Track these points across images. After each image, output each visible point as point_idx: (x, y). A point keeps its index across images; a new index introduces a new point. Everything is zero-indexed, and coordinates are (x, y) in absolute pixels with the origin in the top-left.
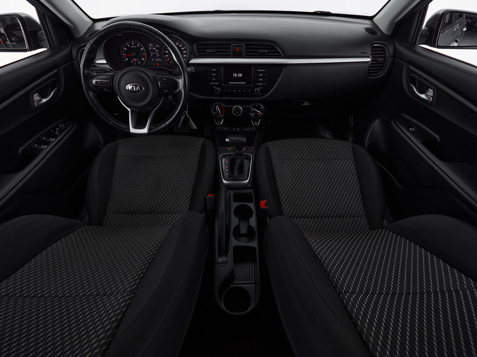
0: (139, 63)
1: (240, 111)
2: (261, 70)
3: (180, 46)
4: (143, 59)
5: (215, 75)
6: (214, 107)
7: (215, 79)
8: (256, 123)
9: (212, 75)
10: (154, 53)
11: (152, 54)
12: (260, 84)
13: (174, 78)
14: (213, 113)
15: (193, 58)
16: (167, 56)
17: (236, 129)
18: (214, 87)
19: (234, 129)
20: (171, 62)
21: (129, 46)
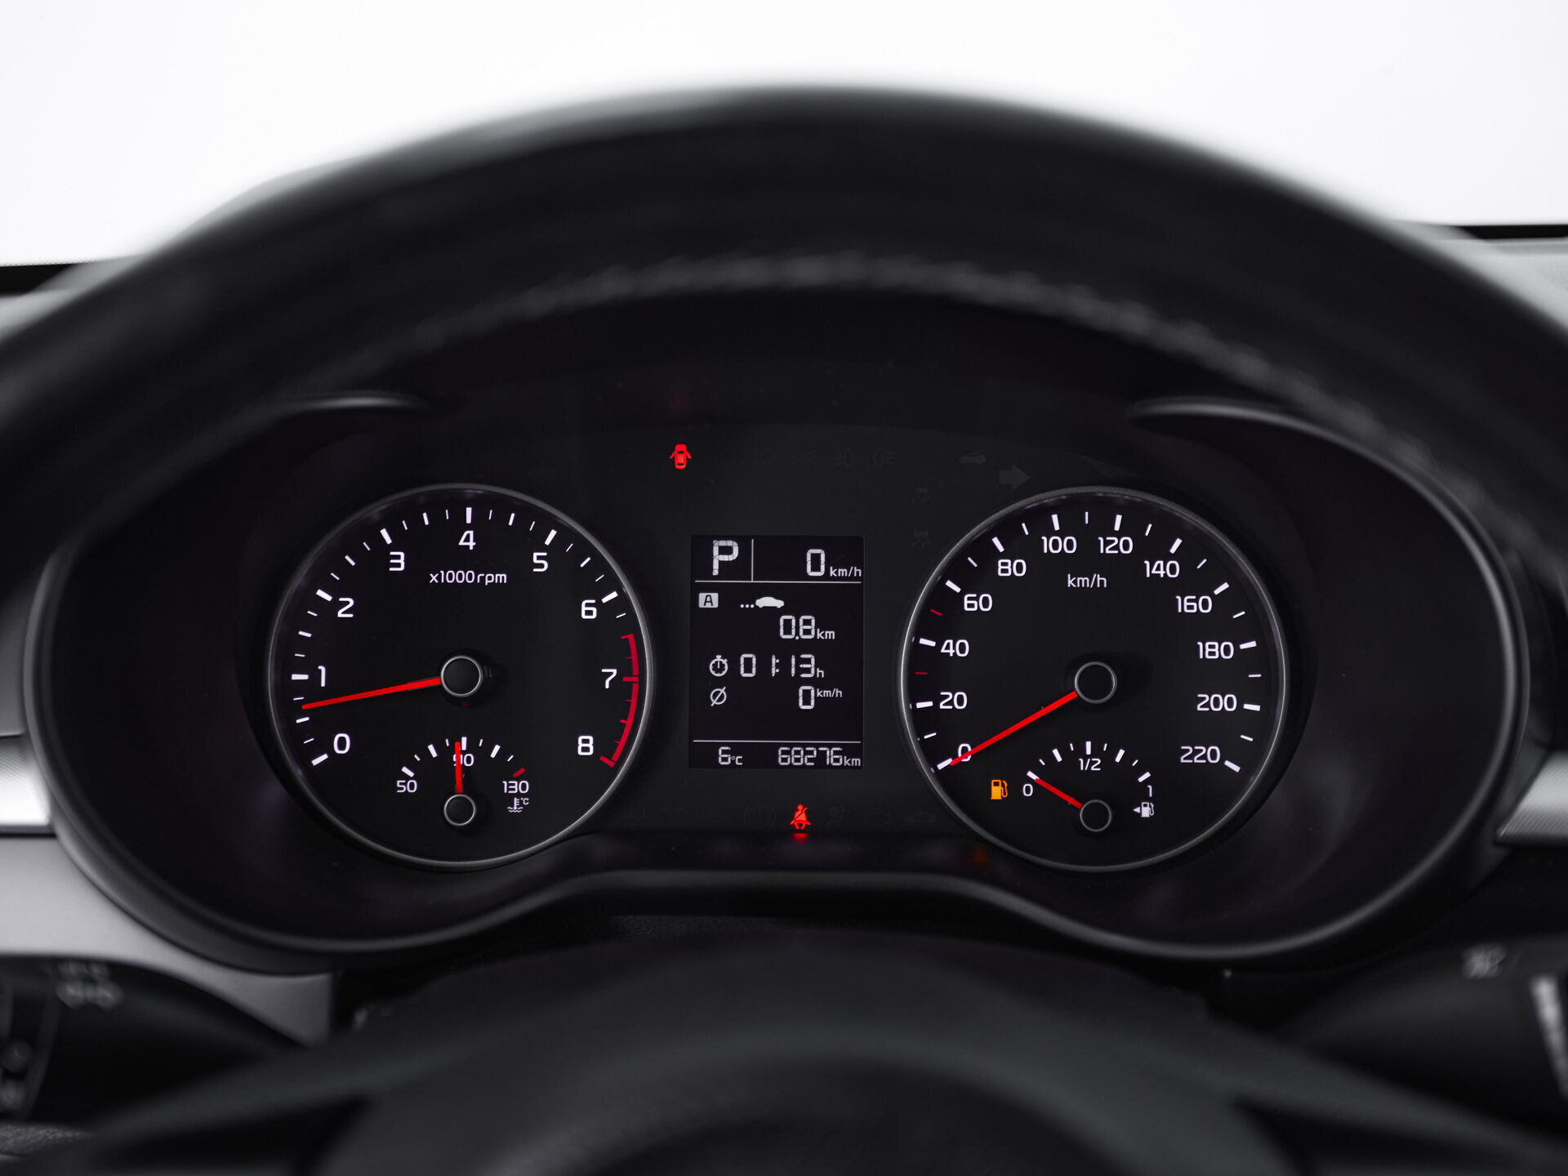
0: (509, 798)
3: (1159, 569)
4: (586, 745)
10: (764, 666)
11: (719, 682)
16: (954, 700)
20: (997, 793)
21: (400, 561)
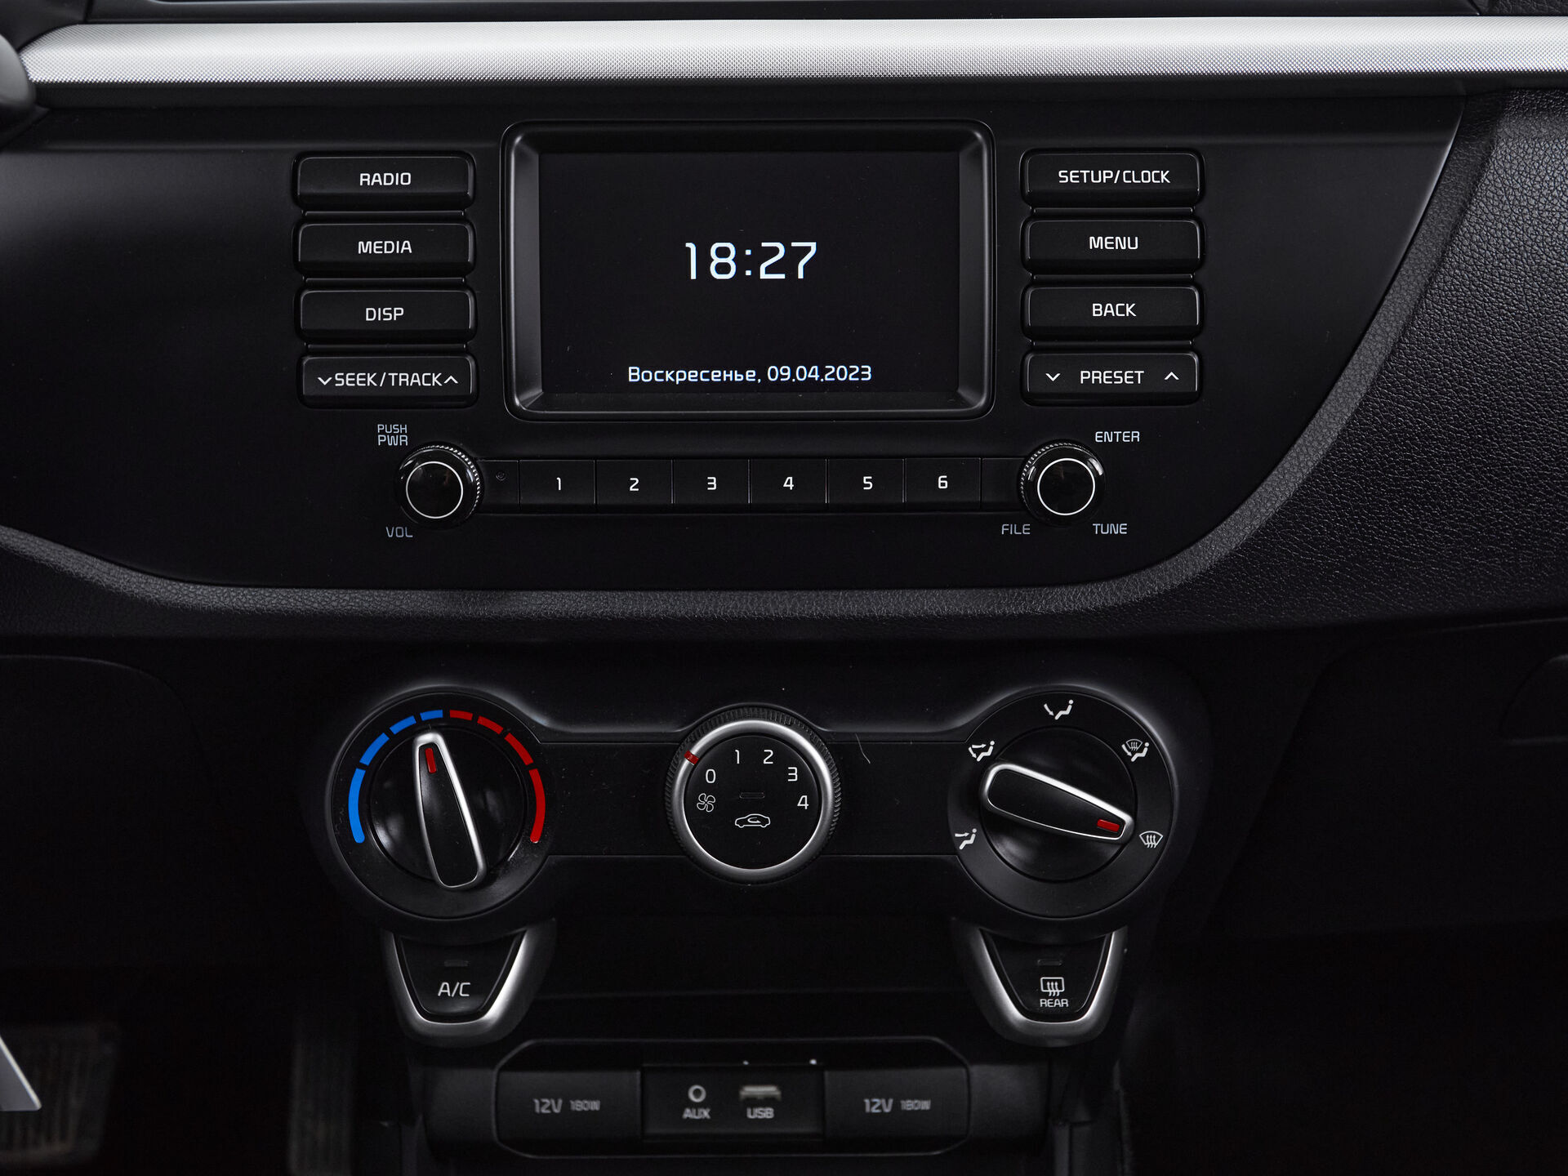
1: (803, 803)
2: (1105, 176)
5: (407, 246)
6: (383, 739)
7: (398, 312)
8: (1053, 989)
9: (364, 247)
12: (1101, 377)
14: (359, 837)
15: (85, 22)
17: (726, 1102)
18: (393, 436)
19: (696, 1094)
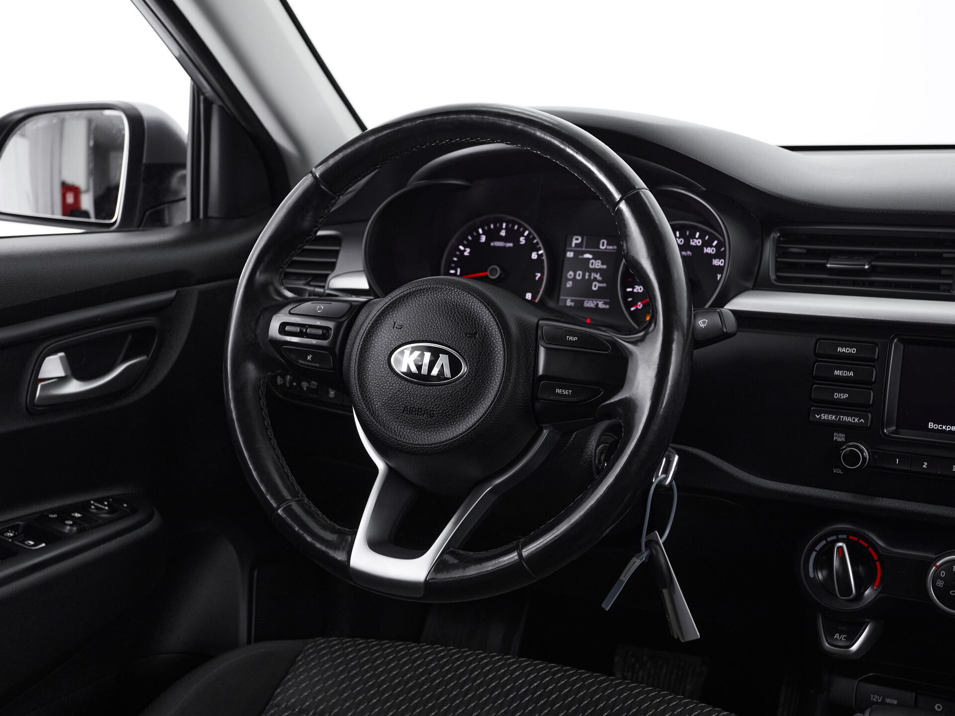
3: (708, 250)
4: (529, 296)
5: (852, 374)
6: (824, 542)
7: (846, 396)
9: (837, 373)
11: (570, 280)
13: (620, 339)
14: (812, 575)
15: (753, 289)
16: (638, 289)
18: (839, 437)
19: (938, 707)
21: (483, 239)
